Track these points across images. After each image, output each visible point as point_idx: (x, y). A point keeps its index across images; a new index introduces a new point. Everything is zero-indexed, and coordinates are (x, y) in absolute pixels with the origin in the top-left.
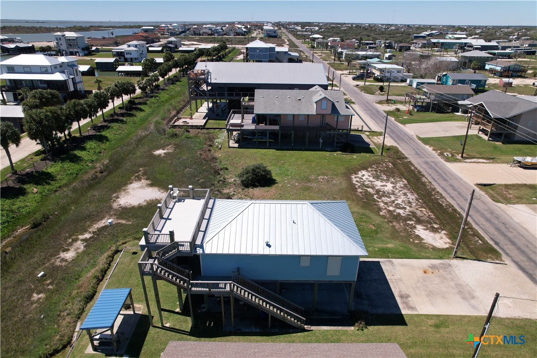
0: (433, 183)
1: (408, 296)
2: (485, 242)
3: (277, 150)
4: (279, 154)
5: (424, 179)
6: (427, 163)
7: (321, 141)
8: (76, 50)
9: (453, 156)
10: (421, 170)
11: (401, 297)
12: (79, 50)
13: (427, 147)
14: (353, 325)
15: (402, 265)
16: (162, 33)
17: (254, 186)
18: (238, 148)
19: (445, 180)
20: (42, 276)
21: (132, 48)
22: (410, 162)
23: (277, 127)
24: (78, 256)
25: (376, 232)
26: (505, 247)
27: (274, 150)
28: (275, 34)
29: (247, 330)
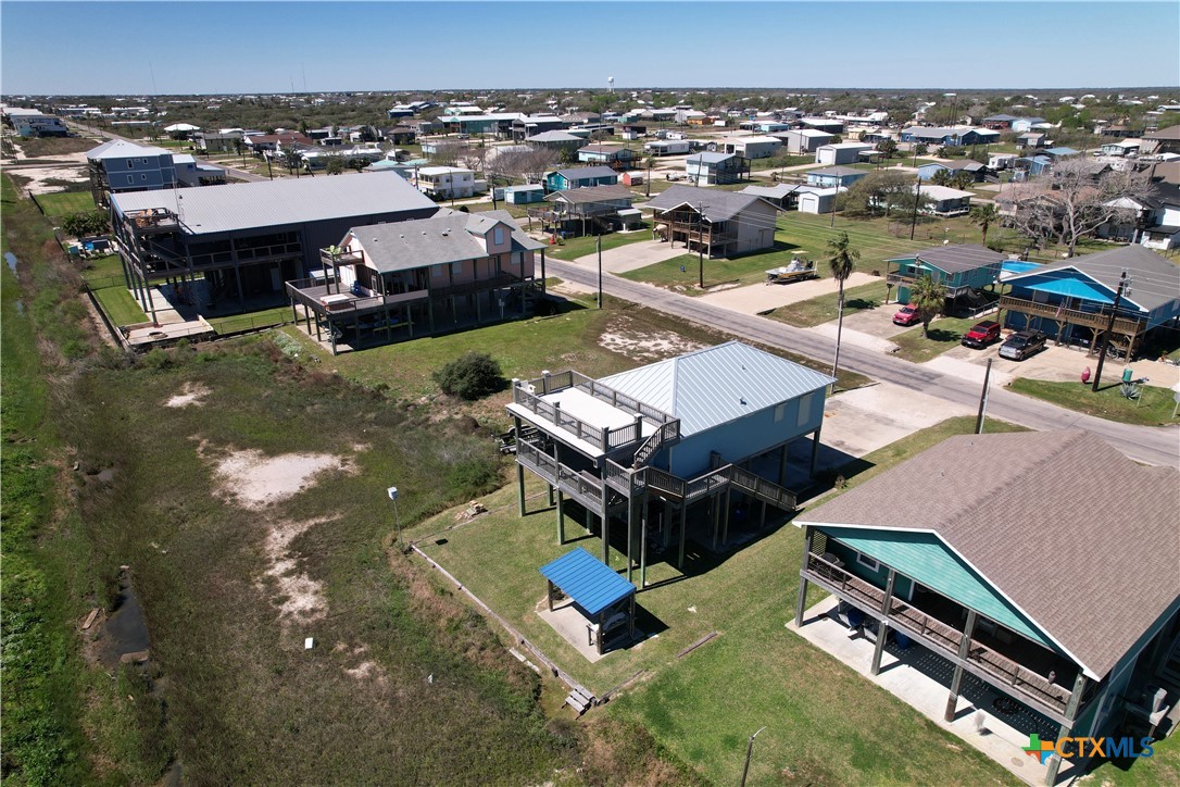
0: (709, 325)
2: (838, 370)
3: (434, 336)
4: (446, 341)
5: (694, 325)
6: (669, 303)
7: (501, 304)
9: (688, 288)
10: (675, 314)
11: (838, 445)
13: (643, 284)
14: (833, 486)
17: (485, 394)
18: (356, 350)
19: (719, 318)
20: (316, 643)
22: (647, 308)
23: (424, 294)
24: (329, 595)
26: (860, 368)
27: (430, 339)
28: (58, 129)
29: (742, 541)
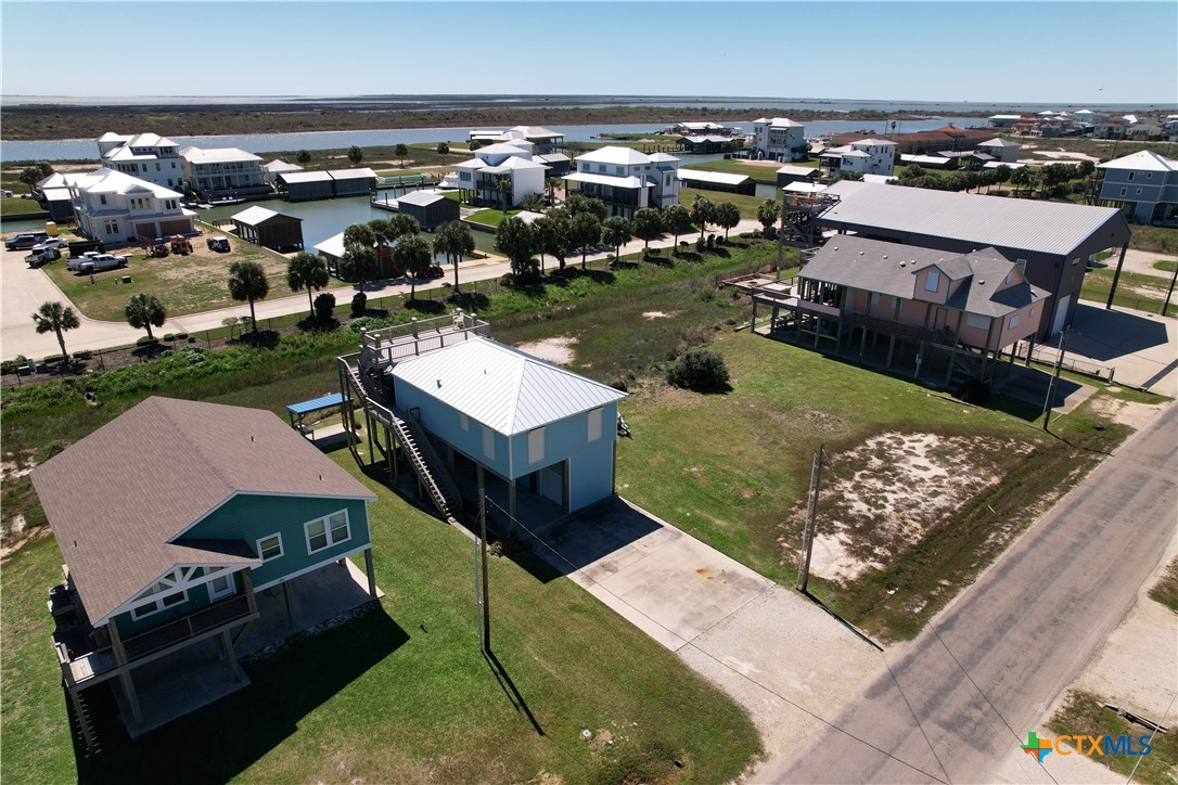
1: (615, 570)
2: (924, 616)
4: (819, 362)
5: (1051, 495)
7: (919, 361)
8: (780, 151)
11: (604, 566)
12: (785, 151)
15: (686, 547)
16: (1026, 129)
18: (766, 336)
21: (859, 153)
23: (837, 311)
25: (740, 501)
29: (403, 493)
